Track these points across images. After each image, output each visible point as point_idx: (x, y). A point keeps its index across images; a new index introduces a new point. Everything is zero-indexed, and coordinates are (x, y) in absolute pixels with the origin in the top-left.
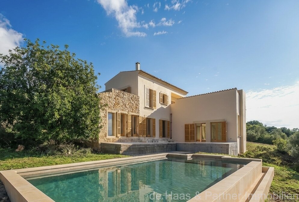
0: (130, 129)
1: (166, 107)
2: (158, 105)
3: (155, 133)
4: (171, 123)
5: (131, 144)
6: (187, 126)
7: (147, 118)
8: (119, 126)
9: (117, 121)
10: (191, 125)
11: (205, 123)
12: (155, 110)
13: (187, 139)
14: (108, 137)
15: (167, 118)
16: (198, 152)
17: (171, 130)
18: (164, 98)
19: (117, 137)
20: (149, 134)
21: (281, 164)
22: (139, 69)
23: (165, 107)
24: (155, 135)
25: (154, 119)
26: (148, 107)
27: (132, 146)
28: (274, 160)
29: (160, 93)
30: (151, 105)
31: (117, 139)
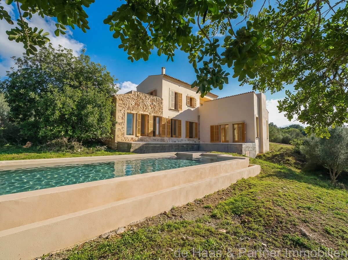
0: (151, 129)
1: (194, 109)
2: (185, 107)
3: (181, 133)
4: (199, 124)
5: (144, 143)
6: (212, 127)
7: (172, 119)
8: (139, 126)
9: (136, 120)
10: (215, 126)
11: (228, 125)
12: (180, 112)
13: (212, 139)
14: (126, 136)
15: (194, 120)
16: (210, 151)
17: (199, 131)
18: (191, 101)
19: (136, 136)
20: (175, 134)
21: (295, 163)
22: (164, 73)
23: (192, 109)
24: (181, 135)
25: (179, 120)
26: (174, 108)
27: (145, 144)
28: (289, 160)
29: (187, 96)
30: (177, 106)
31: (137, 139)
